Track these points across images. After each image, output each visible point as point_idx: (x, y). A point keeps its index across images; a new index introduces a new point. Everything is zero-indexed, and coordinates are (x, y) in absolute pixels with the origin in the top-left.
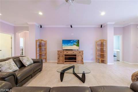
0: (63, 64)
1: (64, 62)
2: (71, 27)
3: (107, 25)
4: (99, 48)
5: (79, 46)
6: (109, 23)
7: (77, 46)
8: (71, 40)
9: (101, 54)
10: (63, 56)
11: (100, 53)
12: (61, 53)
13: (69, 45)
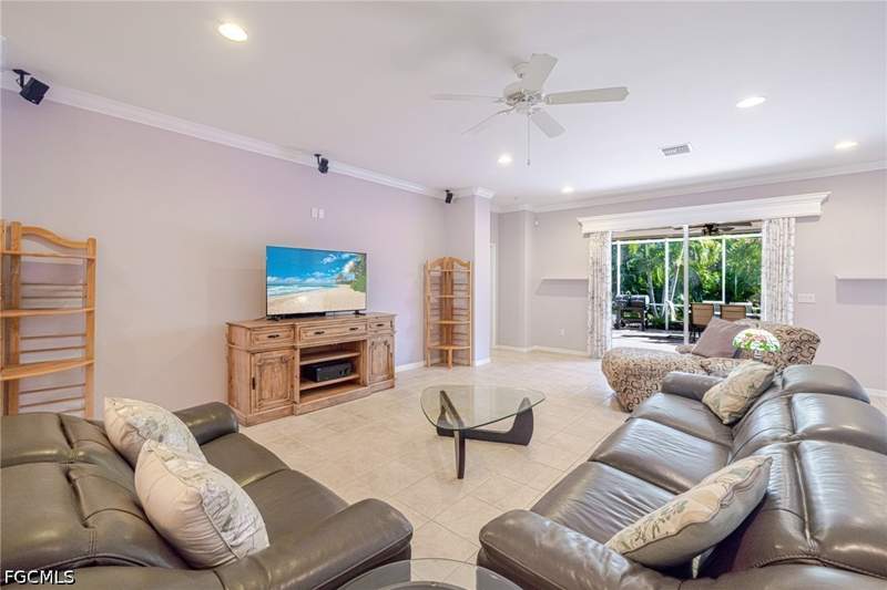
0: (292, 413)
1: (297, 398)
2: (324, 166)
3: (473, 196)
4: (434, 297)
5: (364, 290)
6: (480, 192)
7: (355, 289)
8: (327, 253)
9: (441, 325)
10: (283, 361)
11: (436, 320)
12: (273, 343)
13: (309, 280)
